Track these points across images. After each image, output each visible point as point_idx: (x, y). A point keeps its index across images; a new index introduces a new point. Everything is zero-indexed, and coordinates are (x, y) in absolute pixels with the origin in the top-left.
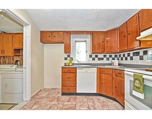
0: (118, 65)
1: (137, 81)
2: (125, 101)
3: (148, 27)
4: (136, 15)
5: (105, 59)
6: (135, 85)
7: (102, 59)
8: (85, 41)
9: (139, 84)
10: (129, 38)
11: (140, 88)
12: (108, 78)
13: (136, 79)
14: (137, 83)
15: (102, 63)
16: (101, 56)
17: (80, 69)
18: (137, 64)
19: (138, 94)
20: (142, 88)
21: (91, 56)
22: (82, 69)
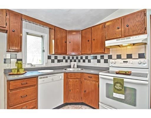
0: (76, 67)
1: (118, 85)
2: (100, 103)
3: (112, 38)
4: (102, 25)
5: (64, 60)
6: (116, 88)
7: (62, 61)
8: (42, 36)
9: (120, 87)
10: (93, 43)
11: (122, 90)
12: (76, 83)
13: (117, 83)
14: (118, 86)
15: (62, 65)
16: (60, 57)
17: (44, 78)
18: (94, 66)
19: (119, 95)
20: (123, 90)
21: (49, 57)
22: (47, 77)
